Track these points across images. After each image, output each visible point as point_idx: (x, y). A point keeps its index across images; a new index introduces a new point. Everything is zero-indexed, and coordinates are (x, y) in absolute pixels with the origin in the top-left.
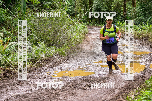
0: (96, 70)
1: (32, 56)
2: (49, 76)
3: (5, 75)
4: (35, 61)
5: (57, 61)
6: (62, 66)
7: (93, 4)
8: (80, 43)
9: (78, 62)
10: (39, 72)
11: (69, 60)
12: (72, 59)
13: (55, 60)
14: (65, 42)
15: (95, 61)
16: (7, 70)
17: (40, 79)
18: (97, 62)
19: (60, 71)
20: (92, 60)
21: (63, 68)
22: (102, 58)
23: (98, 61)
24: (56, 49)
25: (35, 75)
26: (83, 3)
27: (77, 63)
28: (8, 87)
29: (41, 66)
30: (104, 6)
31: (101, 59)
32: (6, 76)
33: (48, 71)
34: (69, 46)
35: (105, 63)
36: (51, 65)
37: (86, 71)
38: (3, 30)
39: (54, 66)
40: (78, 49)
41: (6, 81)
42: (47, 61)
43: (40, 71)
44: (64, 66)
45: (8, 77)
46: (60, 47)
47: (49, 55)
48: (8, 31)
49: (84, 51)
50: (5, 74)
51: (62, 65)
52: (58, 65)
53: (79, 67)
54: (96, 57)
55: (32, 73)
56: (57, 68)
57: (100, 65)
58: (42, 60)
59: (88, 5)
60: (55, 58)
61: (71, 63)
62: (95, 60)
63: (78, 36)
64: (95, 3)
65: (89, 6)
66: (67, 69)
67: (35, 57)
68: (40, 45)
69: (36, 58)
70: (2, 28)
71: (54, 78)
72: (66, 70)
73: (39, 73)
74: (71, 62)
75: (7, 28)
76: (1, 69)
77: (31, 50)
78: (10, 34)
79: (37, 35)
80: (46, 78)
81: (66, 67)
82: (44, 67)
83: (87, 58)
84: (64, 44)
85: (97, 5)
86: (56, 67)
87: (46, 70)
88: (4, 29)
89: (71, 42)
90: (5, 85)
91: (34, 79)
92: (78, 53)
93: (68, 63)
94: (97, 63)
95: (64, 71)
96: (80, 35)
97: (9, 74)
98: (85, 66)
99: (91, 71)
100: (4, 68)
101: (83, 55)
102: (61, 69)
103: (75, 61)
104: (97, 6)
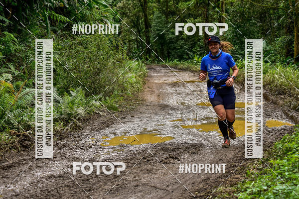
0: (175, 134)
1: (62, 112)
2: (95, 145)
3: (21, 144)
4: (67, 121)
5: (105, 120)
6: (114, 129)
7: (151, 28)
8: (138, 90)
9: (140, 121)
10: (78, 139)
11: (125, 118)
12: (129, 116)
13: (101, 118)
14: (113, 88)
15: (170, 120)
16: (24, 135)
17: (81, 149)
18: (174, 121)
19: (112, 136)
20: (165, 118)
21: (118, 132)
22: (182, 114)
23: (175, 119)
24: (100, 100)
25: (72, 143)
26: (134, 27)
27: (140, 123)
28: (31, 164)
29: (79, 129)
30: (170, 30)
31: (179, 116)
32: (24, 146)
33: (92, 137)
34: (122, 96)
35: (188, 122)
36: (96, 126)
37: (159, 136)
38: (10, 69)
39: (101, 129)
40: (137, 100)
41: (25, 153)
42: (88, 120)
43: (79, 137)
44: (119, 129)
45: (26, 147)
46: (107, 98)
47: (90, 111)
48: (19, 70)
49: (148, 104)
50: (21, 142)
51: (113, 126)
52: (108, 127)
53: (145, 129)
54: (170, 112)
55: (65, 141)
56: (107, 131)
57: (181, 126)
58: (79, 119)
59: (142, 29)
60: (100, 116)
61: (130, 123)
62: (169, 117)
63: (134, 80)
64: (154, 26)
65: (144, 31)
66: (125, 133)
67: (68, 114)
68: (73, 94)
69: (70, 115)
70: (7, 65)
71: (106, 147)
72: (123, 134)
73: (78, 141)
74: (130, 121)
75: (16, 66)
76: (14, 133)
77: (59, 103)
78: (22, 76)
79: (66, 77)
80: (91, 147)
81: (122, 129)
82: (84, 131)
83: (156, 114)
84: (112, 91)
85: (158, 28)
86: (105, 130)
87: (89, 136)
88: (12, 67)
89: (124, 89)
90: (25, 160)
91: (71, 149)
92: (139, 107)
93: (124, 123)
94: (174, 123)
95: (120, 136)
96: (136, 77)
97: (27, 142)
98: (155, 128)
99: (167, 135)
100: (19, 132)
101: (148, 109)
102: (115, 134)
103: (136, 120)
104: (158, 30)
